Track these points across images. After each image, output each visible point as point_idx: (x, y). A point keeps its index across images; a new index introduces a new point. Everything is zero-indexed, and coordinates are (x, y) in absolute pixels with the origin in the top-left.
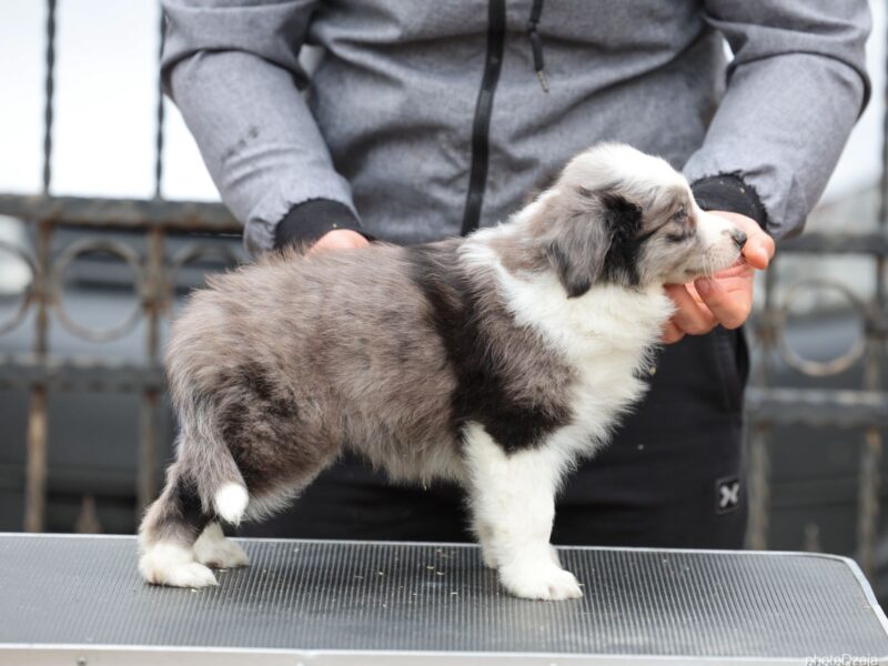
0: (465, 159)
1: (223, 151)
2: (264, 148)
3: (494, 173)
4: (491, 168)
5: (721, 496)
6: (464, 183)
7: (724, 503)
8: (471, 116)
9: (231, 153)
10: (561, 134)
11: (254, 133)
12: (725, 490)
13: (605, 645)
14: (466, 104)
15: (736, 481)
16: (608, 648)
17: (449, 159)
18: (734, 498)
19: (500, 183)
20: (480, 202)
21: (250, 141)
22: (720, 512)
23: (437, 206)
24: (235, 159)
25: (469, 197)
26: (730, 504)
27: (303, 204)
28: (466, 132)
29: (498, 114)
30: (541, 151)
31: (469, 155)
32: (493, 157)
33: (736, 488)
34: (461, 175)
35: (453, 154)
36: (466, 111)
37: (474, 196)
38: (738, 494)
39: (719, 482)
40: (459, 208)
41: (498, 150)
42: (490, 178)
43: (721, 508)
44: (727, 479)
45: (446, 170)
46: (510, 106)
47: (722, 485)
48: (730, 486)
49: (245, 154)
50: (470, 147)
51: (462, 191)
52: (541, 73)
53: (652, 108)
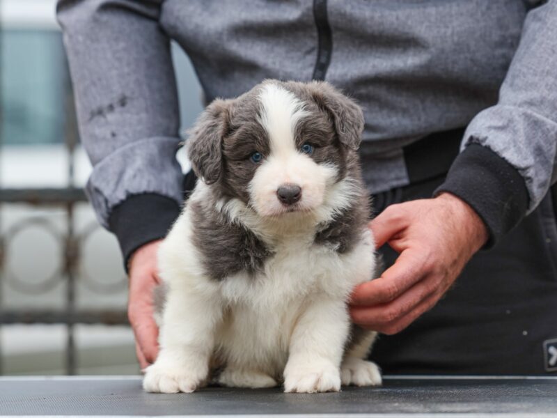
5: (550, 355)
7: (552, 361)
12: (552, 350)
22: (549, 370)
39: (546, 343)
43: (550, 366)
44: (553, 341)
47: (549, 346)
53: (484, 8)
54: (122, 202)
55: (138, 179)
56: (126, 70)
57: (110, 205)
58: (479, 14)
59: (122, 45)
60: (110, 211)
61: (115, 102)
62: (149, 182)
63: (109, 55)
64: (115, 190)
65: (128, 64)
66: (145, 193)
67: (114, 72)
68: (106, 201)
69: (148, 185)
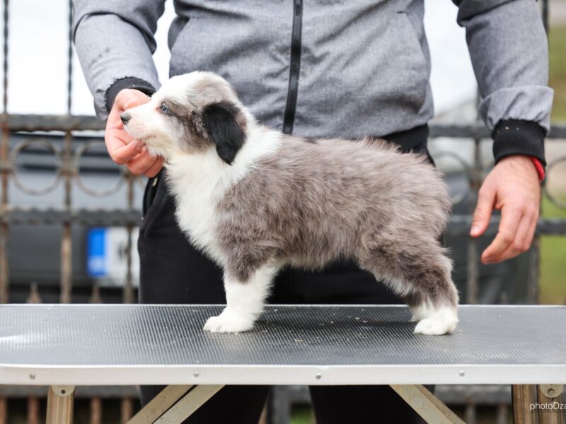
0: (287, 59)
1: (90, 62)
2: (111, 57)
3: (304, 67)
4: (302, 64)
6: (286, 74)
8: (290, 31)
9: (94, 62)
10: (342, 41)
11: (107, 51)
14: (287, 25)
17: (276, 60)
19: (308, 72)
20: (297, 84)
21: (105, 55)
23: (270, 91)
24: (96, 64)
25: (290, 83)
27: (122, 79)
28: (287, 42)
31: (289, 56)
32: (304, 56)
34: (284, 70)
35: (279, 56)
36: (287, 28)
37: (293, 82)
40: (285, 89)
41: (307, 50)
42: (301, 70)
45: (276, 67)
49: (100, 61)
50: (289, 51)
51: (286, 79)
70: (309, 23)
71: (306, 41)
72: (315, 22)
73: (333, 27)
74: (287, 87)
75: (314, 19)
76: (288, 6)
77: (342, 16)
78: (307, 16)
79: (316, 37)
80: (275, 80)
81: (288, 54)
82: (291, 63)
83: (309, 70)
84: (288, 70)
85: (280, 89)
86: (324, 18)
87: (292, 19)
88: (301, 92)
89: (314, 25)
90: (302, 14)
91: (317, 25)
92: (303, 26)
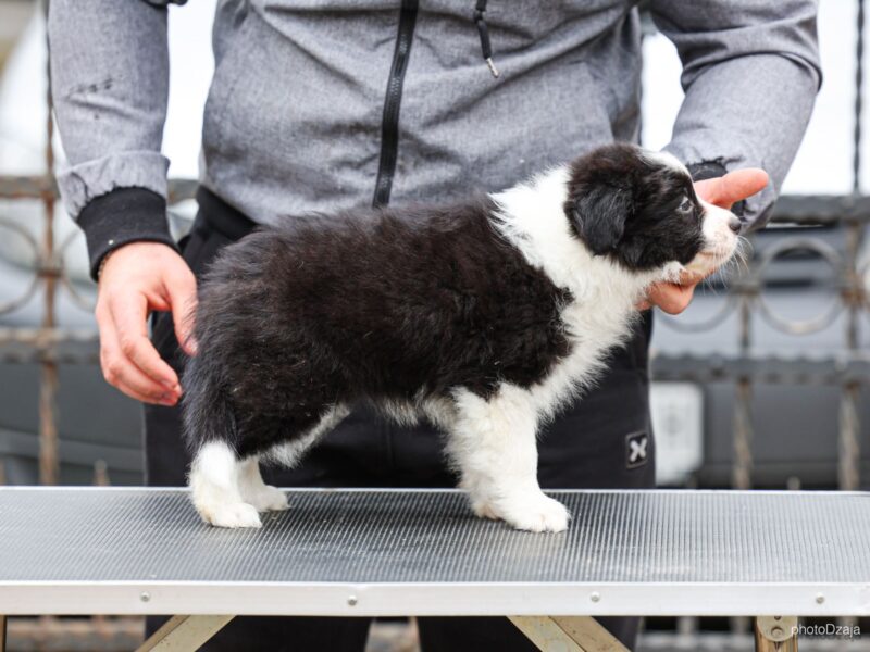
0: (375, 143)
3: (403, 158)
4: (400, 153)
5: (631, 451)
6: (374, 167)
7: (633, 457)
12: (634, 445)
13: (646, 574)
14: (376, 91)
15: (643, 436)
16: (648, 577)
17: (359, 143)
18: (643, 454)
19: (409, 167)
20: (390, 184)
22: (630, 467)
23: (345, 192)
25: (378, 181)
26: (639, 458)
28: (376, 119)
29: (407, 102)
30: (449, 137)
31: (379, 140)
32: (402, 142)
33: (644, 442)
34: (370, 159)
35: (362, 138)
36: (376, 97)
37: (384, 180)
38: (646, 449)
39: (629, 437)
40: (369, 191)
41: (407, 135)
42: (399, 162)
43: (631, 463)
44: (636, 434)
45: (357, 152)
46: (419, 93)
47: (631, 440)
48: (639, 440)
50: (380, 133)
51: (372, 175)
52: (489, 59)
53: (557, 97)
54: (107, 194)
55: (126, 170)
56: (115, 48)
57: (91, 195)
58: (554, 105)
59: (112, 17)
60: (89, 200)
61: (99, 82)
62: (139, 174)
63: (97, 29)
64: (99, 179)
65: (118, 42)
66: (134, 188)
67: (101, 49)
68: (86, 188)
69: (139, 179)
70: (413, 92)
71: (407, 122)
72: (425, 89)
73: (453, 101)
74: (373, 189)
75: (422, 85)
76: (384, 56)
77: (472, 82)
78: (412, 79)
79: (423, 117)
80: (355, 172)
81: (376, 136)
82: (382, 150)
83: (412, 163)
84: (377, 160)
85: (362, 191)
86: (440, 84)
87: (386, 82)
88: (395, 199)
89: (423, 96)
90: (404, 74)
91: (427, 97)
92: (404, 96)
